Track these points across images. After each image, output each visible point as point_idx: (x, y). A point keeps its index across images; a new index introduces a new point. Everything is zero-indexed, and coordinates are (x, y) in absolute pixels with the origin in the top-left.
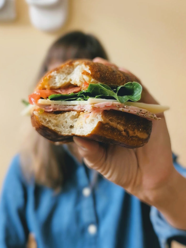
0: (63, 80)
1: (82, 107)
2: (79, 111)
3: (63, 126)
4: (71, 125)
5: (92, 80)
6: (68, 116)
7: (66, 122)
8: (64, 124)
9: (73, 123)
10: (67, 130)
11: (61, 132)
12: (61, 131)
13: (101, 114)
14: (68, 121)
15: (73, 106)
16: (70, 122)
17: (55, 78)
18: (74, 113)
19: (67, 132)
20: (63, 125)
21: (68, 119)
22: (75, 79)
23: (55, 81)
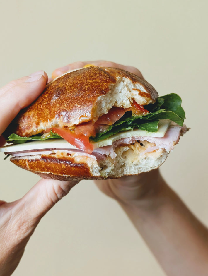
22: (121, 100)
23: (100, 106)
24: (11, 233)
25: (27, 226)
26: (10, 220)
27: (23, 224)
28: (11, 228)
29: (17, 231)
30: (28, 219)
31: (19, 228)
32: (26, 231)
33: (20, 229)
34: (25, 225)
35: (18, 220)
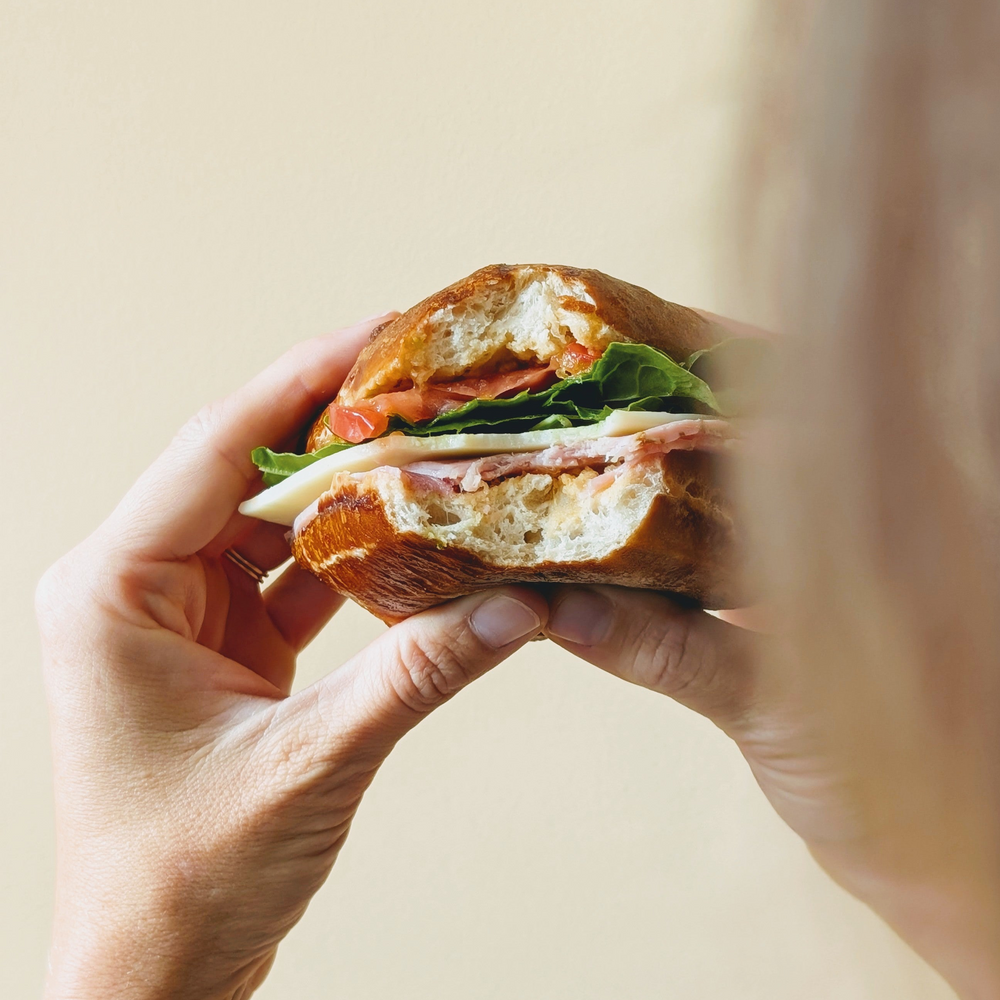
0: (482, 337)
1: (566, 455)
2: (557, 468)
3: (501, 535)
4: (528, 527)
5: (605, 330)
6: (517, 493)
7: (511, 520)
8: (504, 525)
9: (536, 520)
10: (516, 548)
11: (491, 558)
12: (492, 554)
13: (659, 467)
14: (517, 515)
15: (530, 455)
16: (524, 517)
17: (449, 333)
18: (538, 482)
19: (517, 557)
20: (498, 531)
21: (517, 506)
22: (526, 332)
23: (448, 344)
24: (261, 766)
25: (309, 755)
26: (266, 731)
27: (300, 746)
28: (265, 751)
29: (278, 765)
30: (317, 737)
31: (286, 756)
32: (305, 771)
33: (287, 759)
34: (305, 753)
35: (288, 734)
